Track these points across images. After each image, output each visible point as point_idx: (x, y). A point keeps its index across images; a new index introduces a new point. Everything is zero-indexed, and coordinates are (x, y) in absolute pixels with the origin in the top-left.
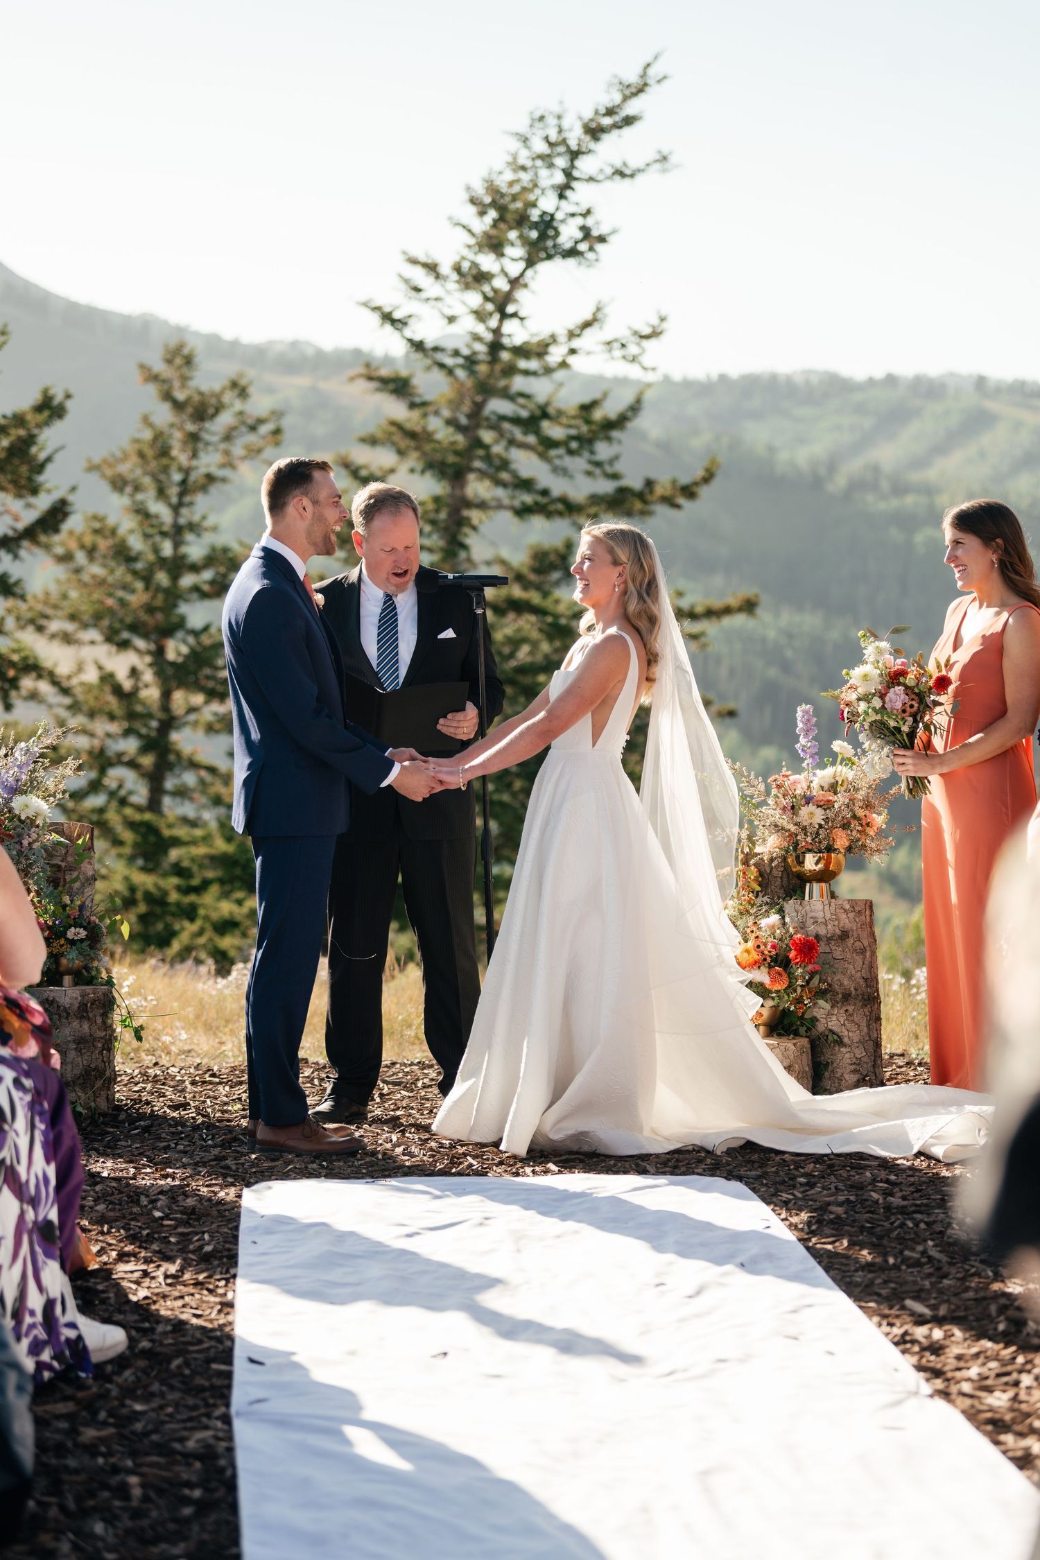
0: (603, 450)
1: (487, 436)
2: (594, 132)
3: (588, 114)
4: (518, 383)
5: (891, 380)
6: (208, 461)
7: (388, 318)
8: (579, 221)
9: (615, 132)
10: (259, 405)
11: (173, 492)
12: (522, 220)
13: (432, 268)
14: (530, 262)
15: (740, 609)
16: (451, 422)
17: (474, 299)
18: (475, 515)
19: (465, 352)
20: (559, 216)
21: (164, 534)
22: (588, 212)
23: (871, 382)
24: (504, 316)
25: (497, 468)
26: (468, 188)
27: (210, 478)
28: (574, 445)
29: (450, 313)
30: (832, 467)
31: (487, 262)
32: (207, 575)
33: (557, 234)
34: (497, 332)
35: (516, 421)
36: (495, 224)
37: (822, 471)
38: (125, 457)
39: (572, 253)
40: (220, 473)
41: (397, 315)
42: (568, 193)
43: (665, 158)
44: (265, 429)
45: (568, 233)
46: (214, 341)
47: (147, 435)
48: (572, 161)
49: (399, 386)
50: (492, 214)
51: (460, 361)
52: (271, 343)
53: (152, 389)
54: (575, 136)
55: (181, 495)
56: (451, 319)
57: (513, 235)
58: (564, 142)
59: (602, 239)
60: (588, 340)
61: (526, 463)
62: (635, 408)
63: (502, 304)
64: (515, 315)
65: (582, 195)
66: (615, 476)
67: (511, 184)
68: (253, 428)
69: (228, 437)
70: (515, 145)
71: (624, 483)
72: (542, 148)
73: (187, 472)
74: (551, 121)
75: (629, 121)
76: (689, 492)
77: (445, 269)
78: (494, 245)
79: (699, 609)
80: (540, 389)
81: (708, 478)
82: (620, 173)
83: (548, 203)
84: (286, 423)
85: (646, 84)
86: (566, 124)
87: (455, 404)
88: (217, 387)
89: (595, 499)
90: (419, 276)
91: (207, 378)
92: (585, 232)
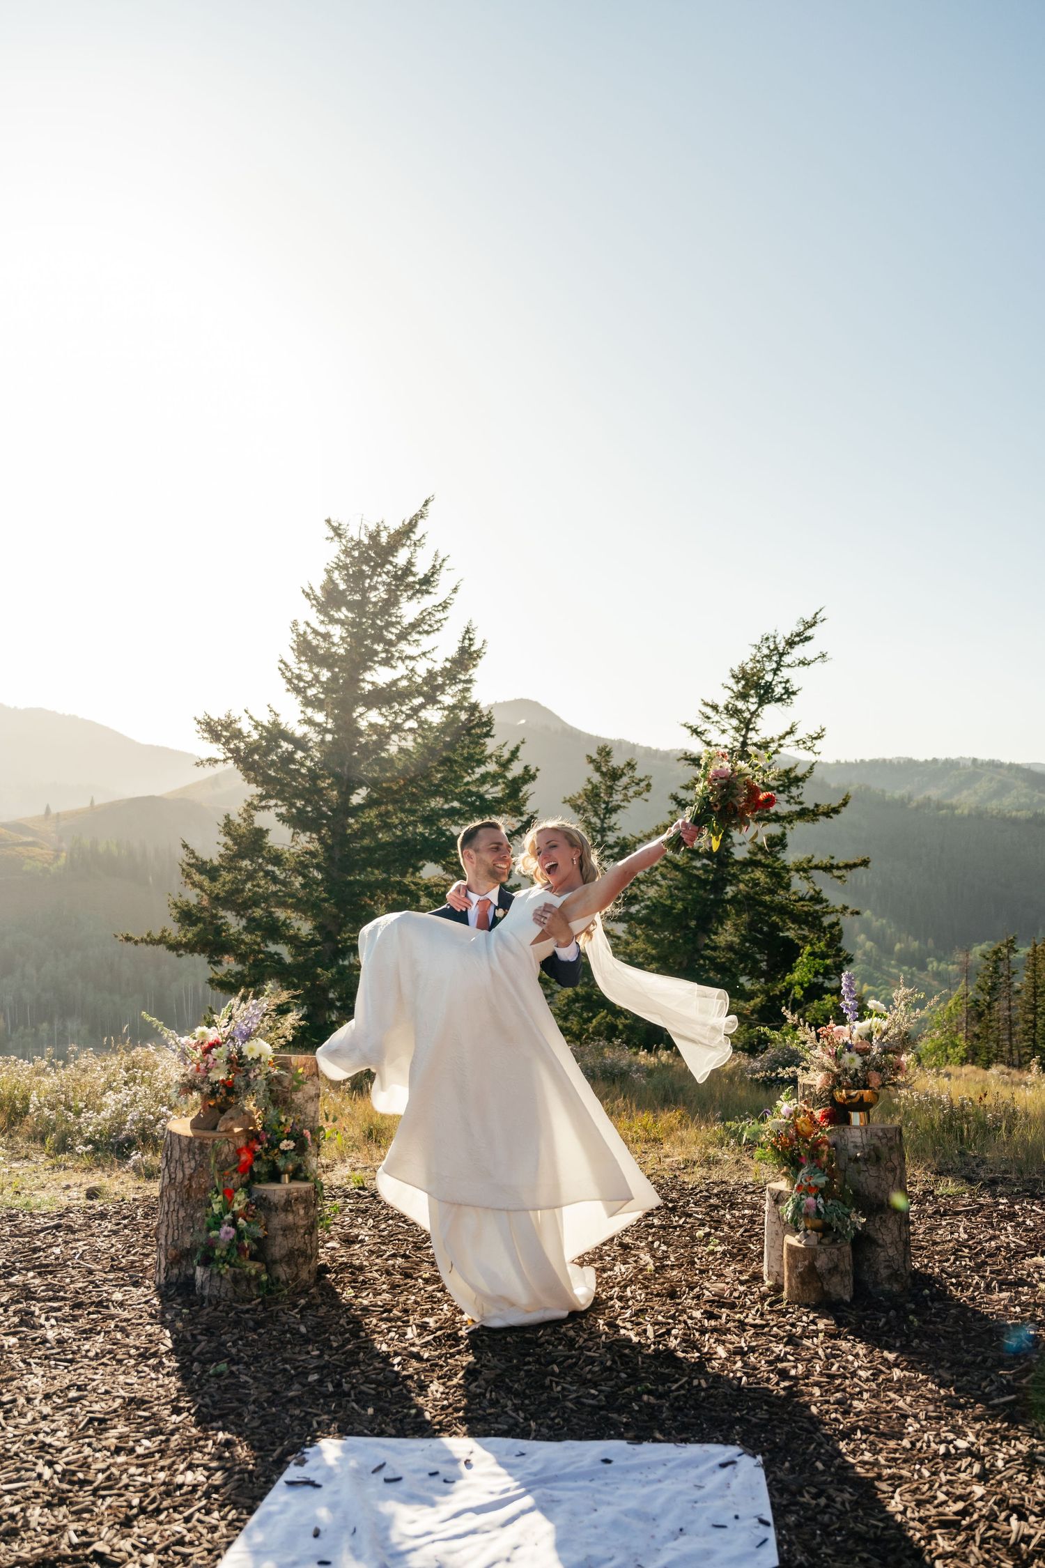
0: (794, 791)
2: (791, 644)
3: (788, 636)
6: (617, 798)
7: (695, 732)
8: (783, 685)
9: (801, 644)
10: (639, 774)
11: (601, 812)
12: (757, 686)
13: (715, 708)
14: (761, 704)
15: (861, 865)
17: (735, 722)
19: (730, 746)
20: (774, 683)
21: (597, 831)
22: (788, 681)
24: (748, 730)
26: (732, 670)
27: (619, 807)
28: (781, 789)
29: (722, 728)
30: (910, 799)
31: (740, 705)
32: (616, 850)
33: (773, 691)
34: (745, 737)
36: (743, 687)
37: (906, 801)
38: (580, 796)
39: (780, 700)
40: (622, 804)
41: (699, 730)
42: (779, 672)
43: (824, 656)
44: (643, 784)
45: (779, 690)
46: (621, 743)
47: (589, 787)
48: (780, 657)
50: (743, 682)
51: (727, 750)
53: (591, 766)
54: (782, 645)
55: (605, 814)
56: (724, 731)
57: (752, 692)
58: (776, 648)
59: (794, 693)
60: (789, 740)
62: (810, 772)
63: (747, 725)
64: (753, 729)
65: (785, 673)
66: (801, 803)
67: (752, 669)
68: (638, 784)
69: (626, 788)
70: (754, 651)
71: (804, 806)
73: (607, 803)
74: (772, 639)
75: (808, 639)
76: (836, 811)
77: (721, 709)
78: (743, 696)
79: (841, 865)
81: (845, 804)
82: (804, 664)
83: (769, 677)
84: (651, 781)
85: (816, 622)
86: (778, 641)
88: (622, 766)
89: (792, 814)
90: (709, 711)
91: (617, 761)
92: (786, 690)
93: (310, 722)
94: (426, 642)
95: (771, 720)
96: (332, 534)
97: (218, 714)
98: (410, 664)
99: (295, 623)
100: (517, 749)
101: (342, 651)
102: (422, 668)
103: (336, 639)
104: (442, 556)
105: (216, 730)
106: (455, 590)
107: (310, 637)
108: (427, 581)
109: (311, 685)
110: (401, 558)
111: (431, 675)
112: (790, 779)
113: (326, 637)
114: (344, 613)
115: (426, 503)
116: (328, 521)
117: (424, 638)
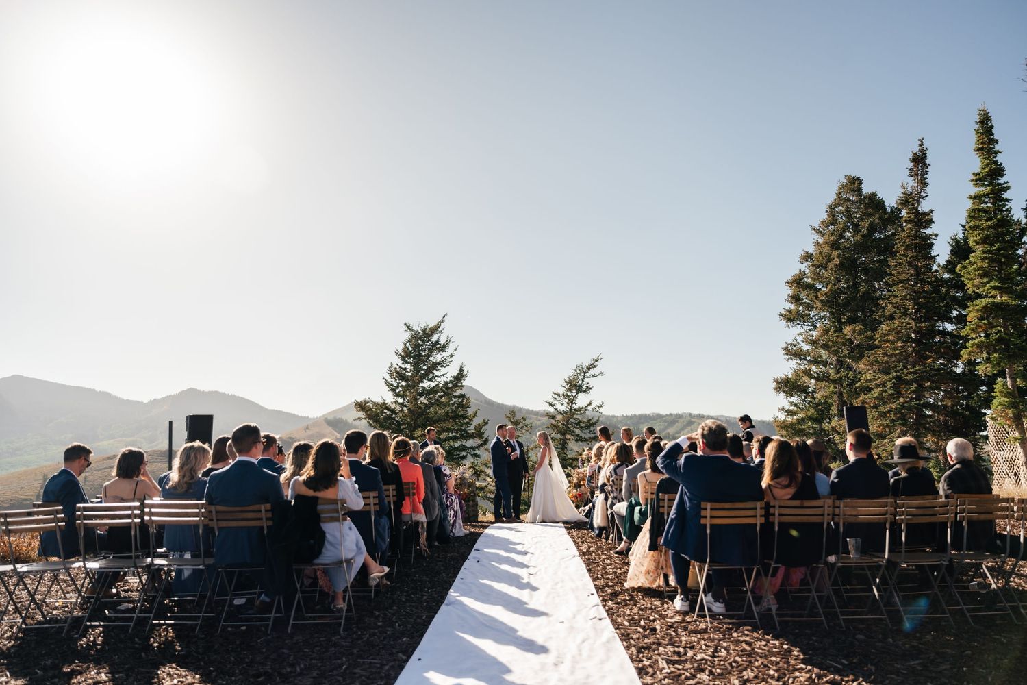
0: (592, 428)
1: (570, 426)
2: (589, 368)
3: (587, 365)
4: (575, 416)
5: (671, 415)
7: (551, 404)
8: (586, 385)
9: (592, 369)
10: (527, 422)
12: (575, 385)
13: (558, 395)
14: (577, 394)
16: (563, 424)
17: (567, 401)
18: (568, 442)
20: (582, 384)
22: (588, 384)
23: (667, 415)
24: (572, 403)
25: (572, 432)
26: (564, 380)
28: (586, 428)
31: (569, 393)
33: (582, 388)
34: (571, 407)
35: (576, 424)
36: (570, 386)
39: (585, 391)
42: (584, 380)
43: (602, 373)
44: (529, 427)
45: (584, 387)
48: (584, 374)
49: (553, 417)
50: (570, 384)
51: (564, 412)
52: (540, 411)
54: (585, 369)
56: (562, 404)
57: (573, 388)
58: (583, 370)
59: (591, 389)
60: (589, 408)
61: (577, 431)
62: (598, 420)
63: (572, 402)
64: (575, 403)
65: (587, 380)
66: (595, 433)
67: (573, 379)
68: (526, 426)
69: (522, 428)
70: (574, 372)
72: (579, 372)
74: (580, 367)
75: (595, 366)
77: (561, 395)
78: (570, 390)
80: (580, 417)
82: (594, 376)
83: (580, 382)
85: (598, 360)
86: (583, 367)
87: (563, 420)
88: (520, 419)
89: (590, 438)
90: (556, 396)
91: (518, 417)
92: (587, 387)
93: (396, 402)
94: (443, 370)
95: (581, 400)
96: (407, 329)
97: (360, 399)
98: (438, 379)
99: (392, 364)
100: (476, 412)
101: (410, 374)
102: (442, 380)
103: (409, 370)
104: (450, 336)
105: (361, 406)
106: (455, 350)
107: (398, 369)
108: (445, 346)
109: (397, 387)
110: (434, 339)
111: (446, 383)
112: (591, 424)
113: (405, 369)
114: (411, 360)
115: (444, 317)
116: (405, 324)
117: (442, 369)
